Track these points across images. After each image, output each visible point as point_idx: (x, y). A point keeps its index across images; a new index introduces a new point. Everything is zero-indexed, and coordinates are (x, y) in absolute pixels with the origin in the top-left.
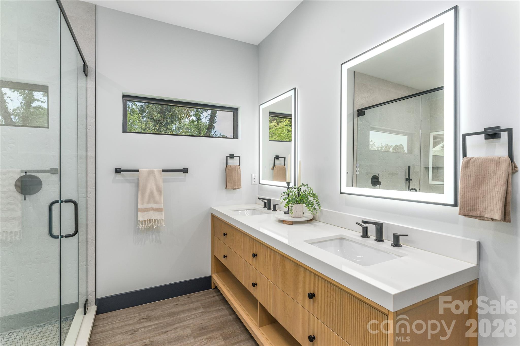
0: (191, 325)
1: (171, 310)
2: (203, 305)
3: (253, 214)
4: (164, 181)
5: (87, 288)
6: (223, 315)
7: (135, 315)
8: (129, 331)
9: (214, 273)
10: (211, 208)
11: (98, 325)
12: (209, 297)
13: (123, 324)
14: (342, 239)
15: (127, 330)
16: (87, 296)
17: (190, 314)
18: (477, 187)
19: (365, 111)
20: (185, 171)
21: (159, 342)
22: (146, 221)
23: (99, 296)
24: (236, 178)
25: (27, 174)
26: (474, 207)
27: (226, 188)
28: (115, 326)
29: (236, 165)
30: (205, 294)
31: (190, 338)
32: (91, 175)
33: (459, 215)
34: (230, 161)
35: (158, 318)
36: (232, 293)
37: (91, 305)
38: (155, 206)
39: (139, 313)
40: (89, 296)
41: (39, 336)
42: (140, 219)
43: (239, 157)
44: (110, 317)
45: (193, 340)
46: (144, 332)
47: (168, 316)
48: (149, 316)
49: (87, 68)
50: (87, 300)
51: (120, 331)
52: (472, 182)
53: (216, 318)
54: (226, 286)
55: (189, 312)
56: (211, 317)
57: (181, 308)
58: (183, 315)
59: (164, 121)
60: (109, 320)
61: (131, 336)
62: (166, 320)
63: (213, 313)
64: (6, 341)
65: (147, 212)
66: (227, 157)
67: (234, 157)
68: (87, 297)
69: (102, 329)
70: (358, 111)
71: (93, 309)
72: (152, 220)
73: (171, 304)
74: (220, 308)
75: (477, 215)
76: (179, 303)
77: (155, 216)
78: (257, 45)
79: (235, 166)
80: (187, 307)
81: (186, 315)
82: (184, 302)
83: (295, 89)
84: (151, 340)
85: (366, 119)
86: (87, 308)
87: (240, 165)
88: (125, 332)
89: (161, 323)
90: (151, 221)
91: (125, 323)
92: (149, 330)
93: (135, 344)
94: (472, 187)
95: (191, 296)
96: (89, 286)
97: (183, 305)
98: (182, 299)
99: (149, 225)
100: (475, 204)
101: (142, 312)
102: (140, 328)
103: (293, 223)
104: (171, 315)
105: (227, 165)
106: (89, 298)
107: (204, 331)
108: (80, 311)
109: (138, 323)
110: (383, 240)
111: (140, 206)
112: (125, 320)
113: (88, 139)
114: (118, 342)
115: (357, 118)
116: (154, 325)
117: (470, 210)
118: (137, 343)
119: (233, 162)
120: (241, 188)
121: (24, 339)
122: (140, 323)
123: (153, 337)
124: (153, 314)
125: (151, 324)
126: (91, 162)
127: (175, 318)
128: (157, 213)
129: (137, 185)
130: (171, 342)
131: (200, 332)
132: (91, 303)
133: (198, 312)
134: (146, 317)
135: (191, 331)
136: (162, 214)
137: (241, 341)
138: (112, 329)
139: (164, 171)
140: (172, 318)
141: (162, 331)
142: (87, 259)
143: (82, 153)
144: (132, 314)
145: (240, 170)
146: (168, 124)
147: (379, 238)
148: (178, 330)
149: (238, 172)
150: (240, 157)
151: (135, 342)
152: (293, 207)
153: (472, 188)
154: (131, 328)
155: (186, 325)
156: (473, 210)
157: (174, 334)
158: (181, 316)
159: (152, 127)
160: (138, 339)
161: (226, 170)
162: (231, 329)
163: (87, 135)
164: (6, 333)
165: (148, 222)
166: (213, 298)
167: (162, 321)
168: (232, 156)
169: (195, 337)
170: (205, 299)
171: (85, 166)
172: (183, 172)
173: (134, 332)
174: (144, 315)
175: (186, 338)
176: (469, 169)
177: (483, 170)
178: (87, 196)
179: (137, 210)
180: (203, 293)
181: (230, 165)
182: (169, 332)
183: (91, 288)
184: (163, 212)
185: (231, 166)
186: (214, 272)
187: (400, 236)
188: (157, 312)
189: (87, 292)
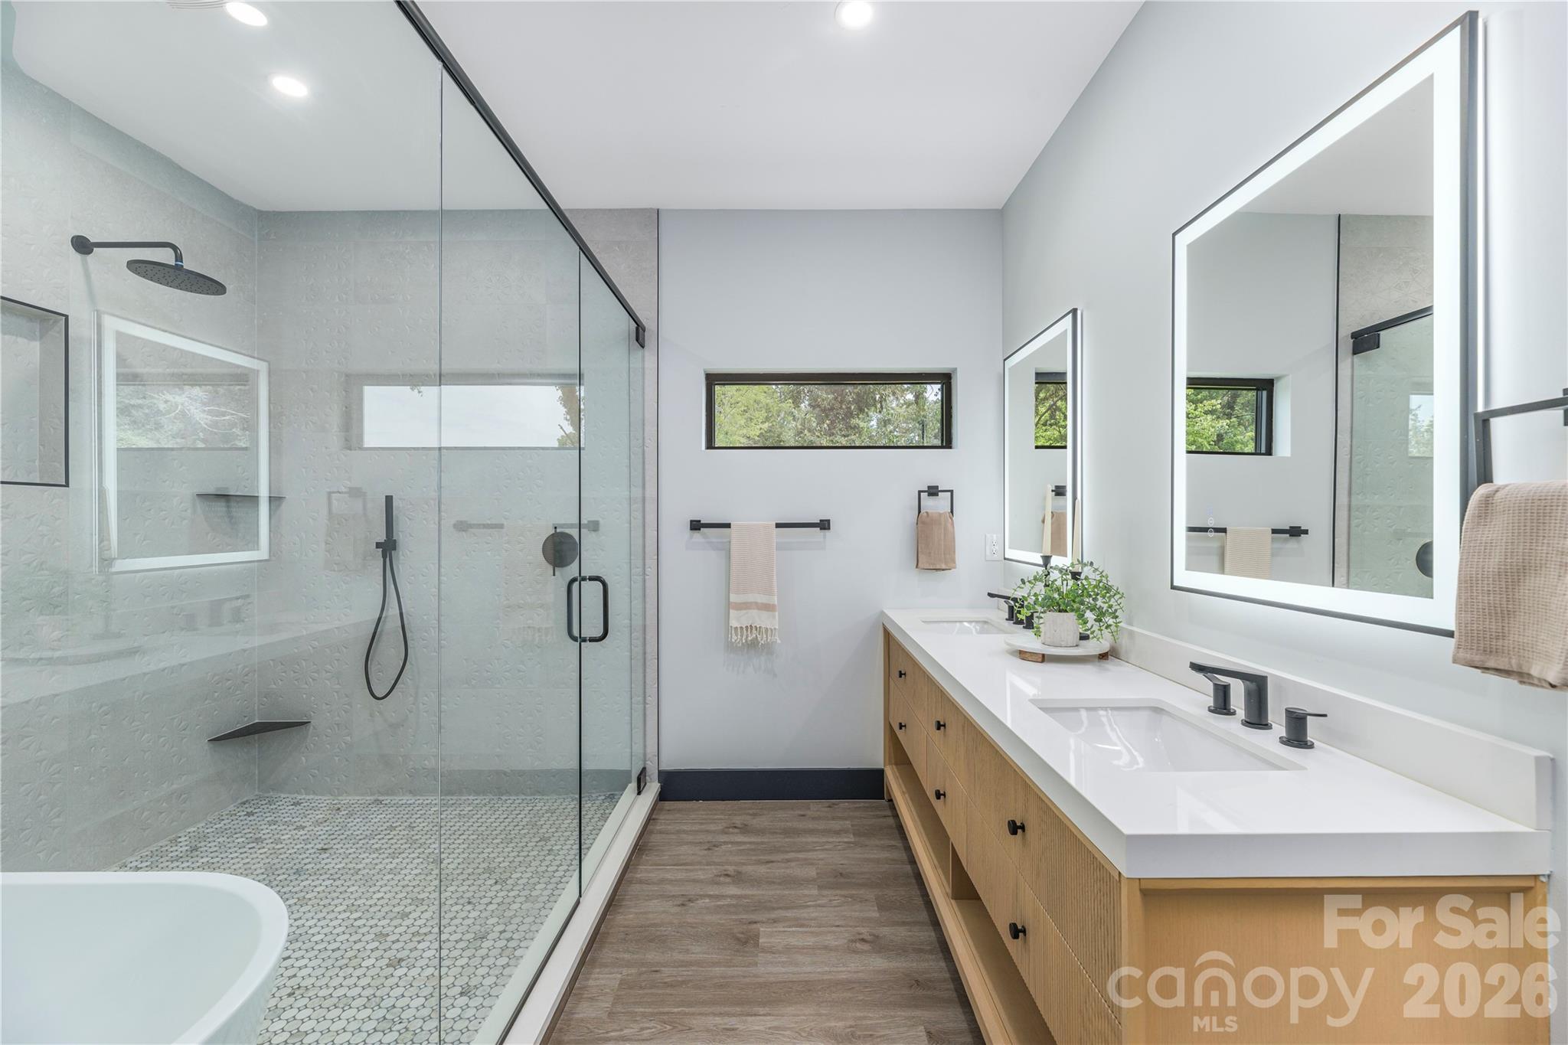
0: (820, 862)
1: (789, 824)
2: (856, 828)
3: (981, 632)
4: (780, 547)
5: (645, 746)
6: (893, 860)
7: (722, 817)
8: (704, 843)
9: (890, 764)
10: (883, 613)
11: (657, 819)
12: (874, 815)
13: (697, 827)
14: (1158, 710)
15: (701, 840)
16: (645, 761)
17: (824, 840)
18: (1510, 580)
19: (1379, 334)
20: (824, 525)
21: (751, 876)
22: (744, 629)
23: (664, 767)
24: (943, 543)
25: (558, 530)
26: (1500, 643)
27: (917, 567)
28: (685, 828)
29: (941, 512)
30: (867, 807)
31: (811, 886)
32: (651, 533)
33: (1454, 663)
34: (928, 503)
35: (761, 832)
36: (914, 813)
37: (651, 779)
38: (761, 599)
39: (730, 815)
40: (648, 762)
41: (572, 813)
42: (734, 623)
43: (949, 493)
44: (680, 811)
45: (815, 892)
46: (731, 851)
47: (780, 834)
48: (746, 825)
49: (644, 331)
50: (644, 769)
51: (690, 838)
52: (1494, 562)
53: (878, 861)
54: (907, 795)
55: (823, 835)
56: (866, 856)
57: (811, 825)
58: (810, 839)
59: (841, 408)
60: (678, 815)
61: (706, 852)
62: (775, 840)
63: (872, 850)
64: (530, 811)
65: (745, 611)
66: (920, 492)
67: (940, 493)
68: (645, 764)
69: (663, 827)
70: (1356, 336)
71: (653, 788)
72: (756, 627)
73: (792, 812)
74: (893, 843)
75: (1510, 669)
76: (809, 813)
77: (762, 620)
78: (1001, 208)
79: (940, 514)
80: (821, 825)
81: (815, 840)
82: (818, 813)
83: (1074, 311)
84: (740, 869)
85: (1393, 359)
86: (642, 785)
87: (952, 512)
88: (697, 843)
89: (762, 843)
90: (754, 629)
91: (703, 827)
92: (740, 850)
93: (709, 867)
94: (1494, 578)
95: (836, 805)
96: (647, 743)
97: (814, 819)
98: (816, 807)
99: (749, 638)
100: (1503, 633)
101: (735, 815)
102: (725, 843)
103: (1044, 658)
104: (787, 832)
105: (919, 512)
106: (647, 766)
107: (842, 880)
108: (633, 786)
109: (724, 832)
110: (1267, 725)
111: (733, 598)
112: (704, 821)
113: (647, 466)
114: (682, 857)
115: (1350, 360)
116: (750, 843)
117: (1489, 650)
118: (713, 867)
119: (936, 506)
120: (955, 568)
121: (552, 813)
122: (726, 833)
123: (744, 864)
124: (755, 822)
125: (746, 839)
126: (651, 507)
127: (792, 840)
128: (765, 614)
129: (729, 557)
130: (774, 883)
131: (835, 880)
132: (652, 777)
133: (842, 840)
134: (740, 826)
135: (817, 874)
136: (774, 617)
137: (916, 923)
138: (679, 832)
139: (778, 526)
140: (787, 840)
141: (761, 857)
142: (645, 692)
143: (637, 492)
144: (716, 814)
145: (953, 524)
146: (850, 415)
147: (1258, 719)
148: (793, 864)
149: (945, 529)
150: (952, 492)
151: (710, 865)
152: (1042, 618)
153: (1493, 581)
154: (710, 838)
155: (810, 859)
156: (1497, 652)
157: (783, 870)
158: (804, 840)
159: (815, 425)
160: (716, 860)
161: (917, 524)
162: (903, 893)
163: (644, 458)
164: (532, 797)
165: (747, 630)
166: (881, 820)
167: (766, 840)
168: (933, 491)
169: (820, 888)
170: (864, 818)
171: (640, 517)
172: (821, 529)
173: (712, 846)
174: (738, 820)
175: (802, 884)
176: (1491, 522)
177: (1528, 524)
178: (644, 574)
179: (729, 605)
180: (862, 805)
181: (927, 512)
182: (774, 864)
183: (652, 749)
184: (777, 613)
185: (930, 515)
186: (890, 761)
187: (1308, 717)
188: (762, 822)
189: (645, 755)
